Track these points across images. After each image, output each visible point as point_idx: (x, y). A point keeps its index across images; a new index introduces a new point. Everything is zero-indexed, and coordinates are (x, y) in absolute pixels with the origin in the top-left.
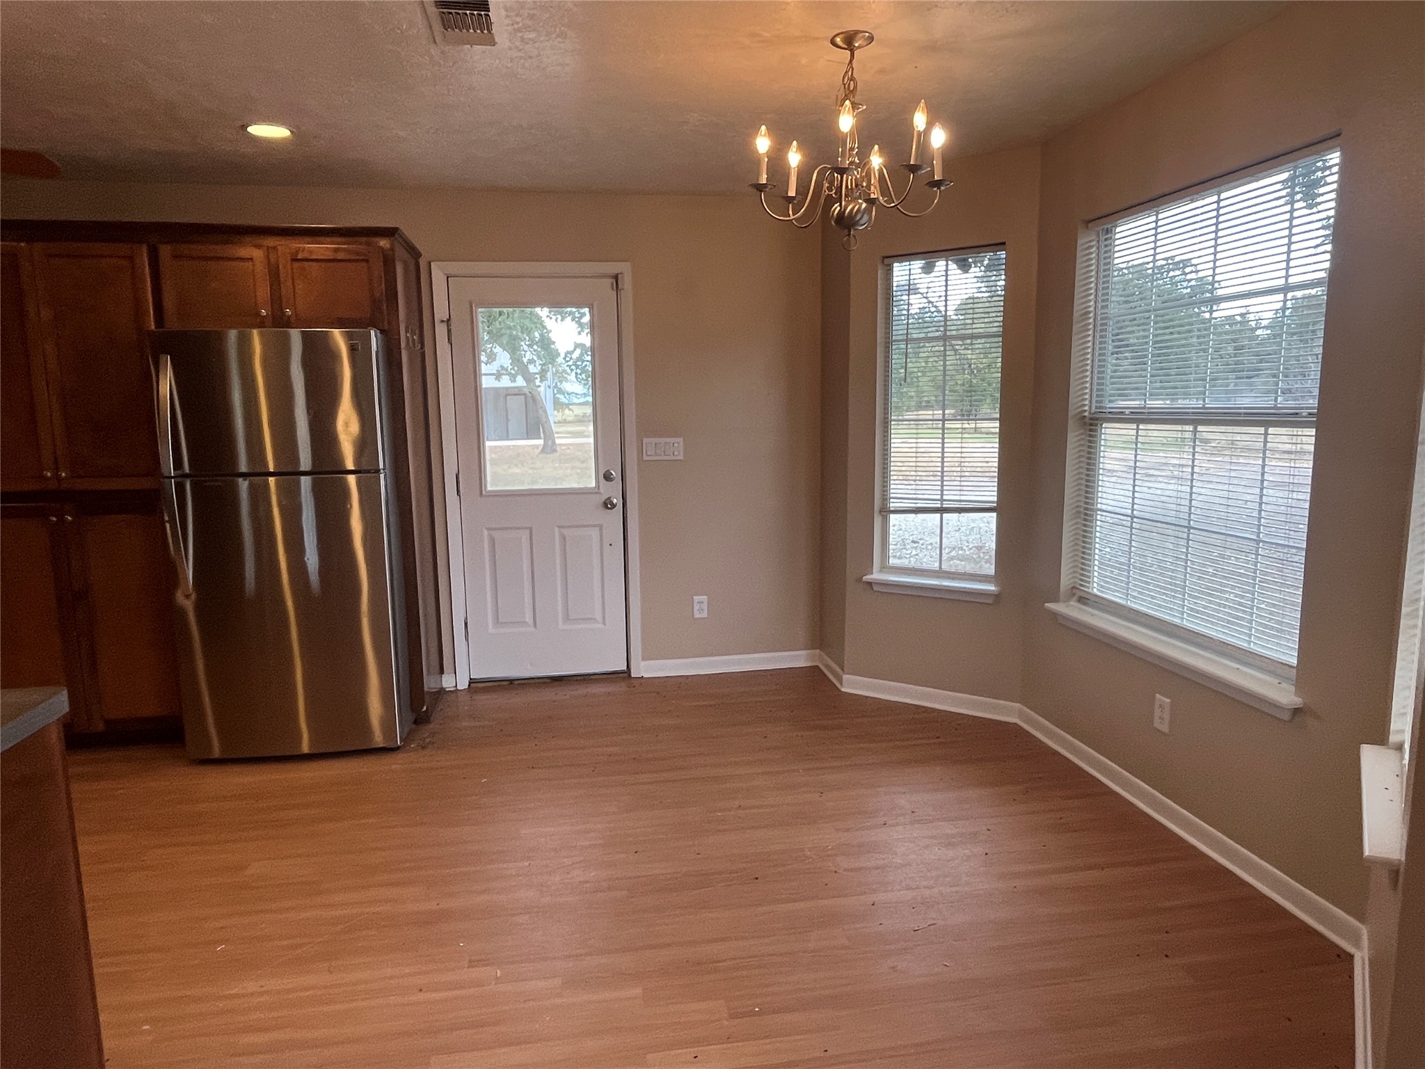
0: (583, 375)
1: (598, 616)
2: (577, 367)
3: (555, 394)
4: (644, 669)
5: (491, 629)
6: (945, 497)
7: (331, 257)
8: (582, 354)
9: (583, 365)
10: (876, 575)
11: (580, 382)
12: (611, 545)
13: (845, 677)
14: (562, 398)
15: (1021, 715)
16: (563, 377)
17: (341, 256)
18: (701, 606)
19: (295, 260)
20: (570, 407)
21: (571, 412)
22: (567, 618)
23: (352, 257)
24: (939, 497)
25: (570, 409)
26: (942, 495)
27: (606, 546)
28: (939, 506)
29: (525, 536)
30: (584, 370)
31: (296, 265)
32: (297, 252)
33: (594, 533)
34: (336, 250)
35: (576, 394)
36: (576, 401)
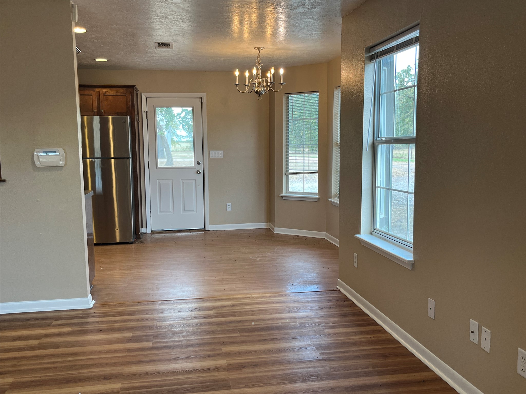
0: (187, 126)
1: (195, 209)
2: (183, 121)
3: (171, 136)
4: (209, 228)
5: (158, 213)
6: (305, 169)
7: (115, 94)
8: (186, 115)
9: (187, 121)
10: (284, 194)
11: (185, 130)
12: (199, 186)
13: (275, 228)
14: (175, 139)
15: (326, 236)
16: (175, 127)
17: (118, 94)
18: (229, 207)
19: (104, 95)
20: (179, 143)
21: (179, 146)
22: (184, 210)
23: (122, 94)
24: (303, 169)
25: (179, 144)
26: (304, 168)
27: (197, 186)
28: (303, 172)
29: (170, 182)
30: (187, 124)
31: (105, 97)
32: (105, 93)
33: (194, 182)
34: (117, 92)
35: (183, 136)
36: (183, 140)
